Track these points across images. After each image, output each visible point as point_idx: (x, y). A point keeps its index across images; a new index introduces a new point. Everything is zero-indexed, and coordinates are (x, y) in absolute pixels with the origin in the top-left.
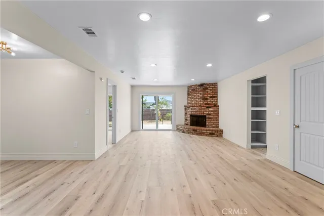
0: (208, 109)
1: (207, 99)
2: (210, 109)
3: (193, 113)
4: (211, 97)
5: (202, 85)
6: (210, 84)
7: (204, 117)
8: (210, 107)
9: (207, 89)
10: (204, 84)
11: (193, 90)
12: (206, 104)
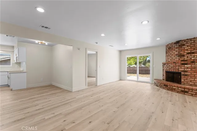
0: (183, 66)
1: (184, 56)
2: (186, 66)
3: (168, 70)
4: (188, 53)
5: (178, 42)
6: (187, 39)
7: (179, 74)
8: (186, 64)
9: (184, 45)
10: (180, 41)
11: (169, 48)
12: (182, 61)
